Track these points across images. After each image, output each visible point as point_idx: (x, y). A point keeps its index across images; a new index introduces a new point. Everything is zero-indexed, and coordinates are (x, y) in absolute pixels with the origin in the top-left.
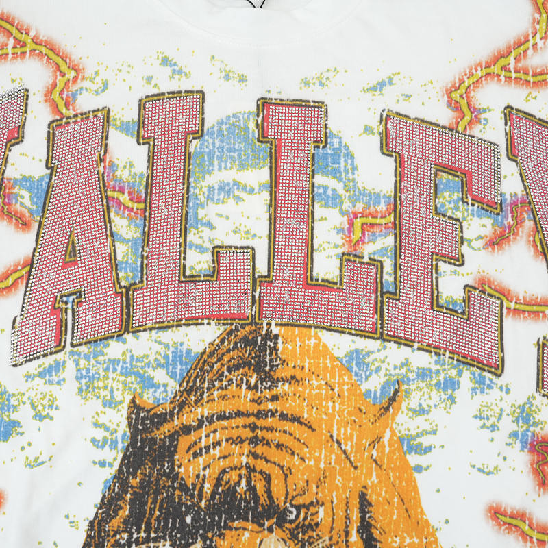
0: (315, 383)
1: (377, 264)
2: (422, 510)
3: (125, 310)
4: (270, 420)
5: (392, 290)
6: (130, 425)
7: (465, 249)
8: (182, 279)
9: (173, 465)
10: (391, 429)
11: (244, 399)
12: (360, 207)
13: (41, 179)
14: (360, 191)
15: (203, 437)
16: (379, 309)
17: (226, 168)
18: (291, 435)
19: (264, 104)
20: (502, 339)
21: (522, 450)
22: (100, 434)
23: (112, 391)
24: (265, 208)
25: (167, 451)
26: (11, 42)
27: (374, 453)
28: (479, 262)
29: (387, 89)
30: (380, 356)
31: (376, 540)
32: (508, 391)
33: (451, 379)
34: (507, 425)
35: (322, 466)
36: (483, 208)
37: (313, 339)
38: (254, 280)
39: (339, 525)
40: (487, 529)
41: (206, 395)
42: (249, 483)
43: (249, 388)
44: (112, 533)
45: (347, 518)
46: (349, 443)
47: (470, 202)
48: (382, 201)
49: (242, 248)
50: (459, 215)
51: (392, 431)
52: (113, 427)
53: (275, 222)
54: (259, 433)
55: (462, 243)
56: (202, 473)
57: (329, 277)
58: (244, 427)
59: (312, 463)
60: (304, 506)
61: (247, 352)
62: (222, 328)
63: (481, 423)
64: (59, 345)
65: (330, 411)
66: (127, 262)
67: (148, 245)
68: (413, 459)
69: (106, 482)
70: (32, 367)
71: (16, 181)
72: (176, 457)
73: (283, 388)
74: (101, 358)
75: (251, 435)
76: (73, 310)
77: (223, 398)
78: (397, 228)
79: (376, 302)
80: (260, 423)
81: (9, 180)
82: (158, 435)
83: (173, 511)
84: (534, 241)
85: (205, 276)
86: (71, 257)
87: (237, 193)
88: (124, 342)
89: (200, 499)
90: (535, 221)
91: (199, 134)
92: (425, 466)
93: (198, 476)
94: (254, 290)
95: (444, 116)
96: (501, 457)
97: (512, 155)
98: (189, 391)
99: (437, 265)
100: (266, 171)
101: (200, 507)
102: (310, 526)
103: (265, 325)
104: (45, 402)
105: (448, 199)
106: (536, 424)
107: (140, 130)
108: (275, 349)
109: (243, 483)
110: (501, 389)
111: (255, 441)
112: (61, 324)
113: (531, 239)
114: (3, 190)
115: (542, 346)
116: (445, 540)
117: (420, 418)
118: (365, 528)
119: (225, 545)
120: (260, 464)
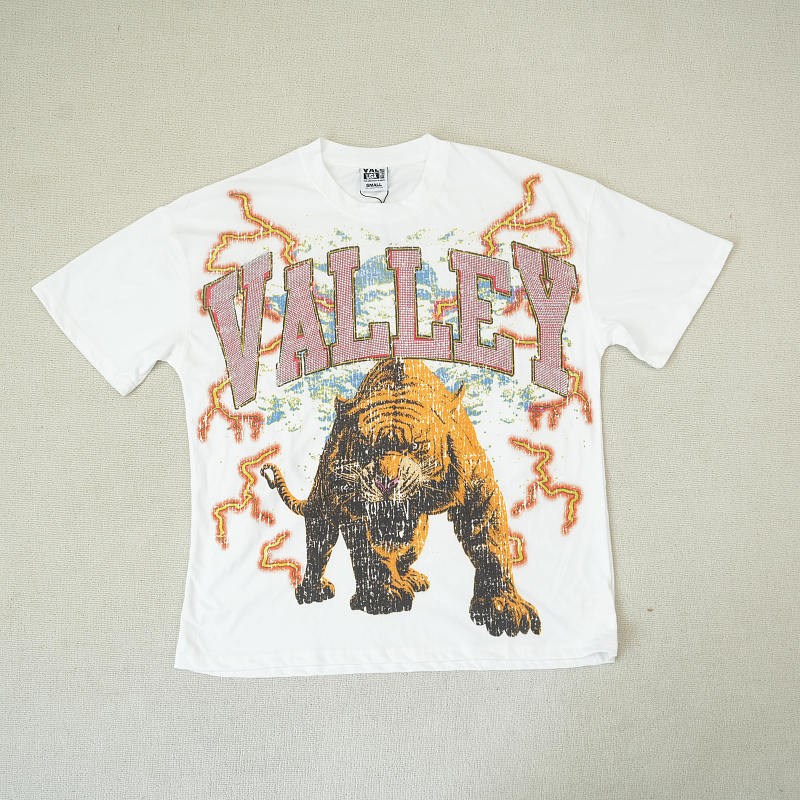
1: (450, 326)
2: (478, 442)
3: (329, 357)
4: (402, 404)
5: (458, 338)
6: (336, 409)
7: (493, 316)
8: (355, 340)
9: (357, 427)
10: (460, 404)
11: (389, 395)
12: (440, 298)
13: (283, 296)
14: (439, 291)
15: (371, 413)
16: (452, 348)
17: (372, 284)
18: (413, 410)
19: (389, 250)
20: (513, 359)
21: (525, 411)
22: (322, 415)
23: (326, 395)
24: (393, 302)
25: (354, 421)
26: (262, 229)
27: (453, 416)
28: (500, 321)
29: (451, 237)
30: (454, 370)
31: (456, 456)
32: (517, 383)
33: (489, 379)
34: (517, 399)
35: (428, 423)
36: (502, 295)
37: (420, 364)
38: (390, 338)
39: (438, 451)
40: (510, 449)
41: (370, 394)
42: (394, 433)
43: (391, 389)
44: (331, 460)
45: (442, 447)
46: (440, 412)
47: (495, 292)
48: (451, 294)
49: (383, 323)
50: (490, 299)
52: (328, 411)
53: (398, 309)
54: (397, 410)
55: (492, 313)
56: (371, 430)
57: (427, 334)
58: (390, 408)
59: (423, 422)
60: (421, 442)
61: (389, 373)
63: (504, 399)
64: (299, 375)
65: (431, 397)
66: (328, 333)
67: (337, 324)
68: (472, 418)
70: (288, 386)
71: (270, 298)
72: (359, 424)
73: (407, 388)
74: (320, 380)
75: (393, 411)
76: (304, 358)
77: (379, 395)
78: (459, 308)
79: (450, 345)
80: (397, 405)
81: (267, 298)
82: (350, 414)
83: (359, 448)
85: (366, 338)
86: (301, 334)
87: (379, 296)
88: (330, 371)
89: (372, 442)
90: (529, 300)
91: (358, 268)
92: (478, 421)
93: (370, 432)
94: (390, 343)
95: (481, 249)
96: (515, 415)
97: (516, 267)
98: (362, 393)
99: (480, 324)
100: (392, 284)
101: (371, 446)
102: (424, 452)
104: (295, 402)
105: (484, 291)
106: (532, 398)
107: (328, 268)
108: (402, 370)
109: (391, 434)
110: (513, 382)
111: (395, 414)
112: (299, 365)
113: (527, 308)
114: (265, 303)
115: (533, 360)
116: (489, 455)
117: (475, 398)
118: (451, 451)
119: (384, 462)
120: (399, 425)
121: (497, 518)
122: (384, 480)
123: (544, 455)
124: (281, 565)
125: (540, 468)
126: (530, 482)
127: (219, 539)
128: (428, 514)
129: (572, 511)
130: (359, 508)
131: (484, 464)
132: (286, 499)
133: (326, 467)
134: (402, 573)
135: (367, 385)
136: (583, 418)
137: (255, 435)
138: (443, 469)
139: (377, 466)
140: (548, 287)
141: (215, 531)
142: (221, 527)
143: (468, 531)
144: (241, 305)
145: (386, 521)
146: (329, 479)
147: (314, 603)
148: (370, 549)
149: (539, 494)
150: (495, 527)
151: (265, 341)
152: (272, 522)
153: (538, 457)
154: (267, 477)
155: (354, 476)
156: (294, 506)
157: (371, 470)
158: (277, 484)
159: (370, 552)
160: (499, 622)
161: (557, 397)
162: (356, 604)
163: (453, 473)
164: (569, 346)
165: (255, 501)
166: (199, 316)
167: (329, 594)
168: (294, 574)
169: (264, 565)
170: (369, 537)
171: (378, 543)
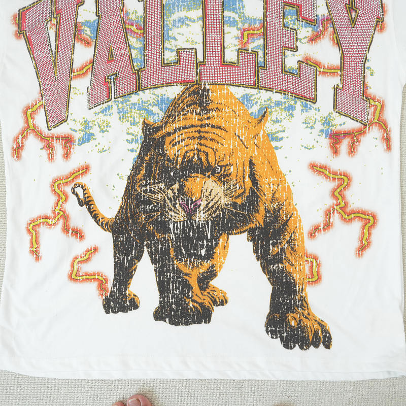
0: (227, 110)
1: (255, 53)
2: (278, 167)
3: (138, 81)
4: (207, 128)
5: (263, 65)
6: (143, 132)
7: (298, 44)
8: (163, 65)
9: (164, 150)
10: (263, 129)
11: (195, 119)
12: (246, 26)
13: (94, 21)
14: (246, 18)
15: (177, 137)
16: (256, 74)
17: (181, 10)
18: (217, 134)
20: (316, 87)
21: (326, 138)
22: (130, 137)
23: (134, 118)
24: (201, 29)
25: (161, 144)
27: (256, 141)
28: (305, 49)
30: (257, 96)
31: (257, 180)
32: (319, 110)
33: (291, 106)
34: (319, 126)
35: (231, 147)
36: (307, 23)
37: (226, 90)
38: (197, 64)
39: (240, 174)
41: (177, 118)
42: (198, 157)
43: (196, 114)
44: (138, 181)
45: (244, 171)
46: (244, 136)
47: (301, 20)
48: (257, 22)
49: (190, 49)
50: (295, 27)
51: (264, 130)
52: (135, 134)
53: (206, 35)
54: (202, 134)
55: (297, 41)
56: (177, 153)
57: (232, 61)
58: (195, 132)
59: (227, 146)
60: (224, 166)
61: (195, 98)
62: (183, 87)
63: (306, 126)
64: (109, 98)
65: (235, 122)
66: (137, 58)
67: (146, 49)
68: (274, 144)
69: (134, 159)
70: (98, 109)
71: (83, 23)
72: (165, 147)
73: (212, 113)
74: (128, 103)
75: (198, 135)
76: (114, 82)
77: (185, 119)
78: (265, 35)
79: (255, 71)
80: (202, 130)
81: (79, 23)
82: (157, 136)
83: (165, 170)
84: (333, 37)
85: (174, 63)
86: (111, 58)
87: (187, 22)
88: (138, 95)
89: (177, 164)
90: (334, 28)
92: (280, 147)
93: (175, 155)
94: (197, 69)
96: (315, 141)
98: (169, 117)
99: (284, 52)
100: (201, 10)
101: (177, 168)
102: (227, 175)
103: (203, 84)
104: (105, 124)
105: (290, 19)
106: (332, 126)
108: (208, 96)
109: (196, 157)
110: (316, 109)
111: (200, 138)
112: (109, 89)
113: (332, 37)
114: (77, 28)
115: (336, 89)
116: (289, 179)
117: (277, 125)
118: (252, 175)
119: (189, 184)
120: (203, 148)
121: (295, 240)
122: (188, 200)
123: (343, 181)
124: (90, 277)
125: (338, 194)
126: (327, 207)
127: (32, 252)
128: (228, 234)
129: (366, 235)
130: (163, 227)
131: (283, 189)
132: (95, 216)
133: (133, 187)
134: (202, 289)
135: (173, 109)
136: (382, 146)
137: (67, 156)
138: (244, 192)
139: (182, 187)
140: (353, 15)
141: (28, 244)
142: (34, 240)
143: (266, 251)
144: (55, 29)
145: (189, 239)
146: (136, 199)
147: (120, 313)
148: (173, 265)
149: (336, 218)
150: (292, 248)
151: (77, 65)
152: (82, 237)
153: (337, 183)
154: (77, 195)
155: (159, 196)
156: (102, 223)
157: (176, 191)
158: (87, 202)
159: (173, 268)
160: (292, 336)
161: (357, 125)
162: (159, 315)
163: (254, 196)
164: (372, 75)
165: (66, 217)
166: (14, 38)
167: (134, 305)
168: (102, 286)
169: (74, 277)
170: (172, 254)
171: (181, 260)
